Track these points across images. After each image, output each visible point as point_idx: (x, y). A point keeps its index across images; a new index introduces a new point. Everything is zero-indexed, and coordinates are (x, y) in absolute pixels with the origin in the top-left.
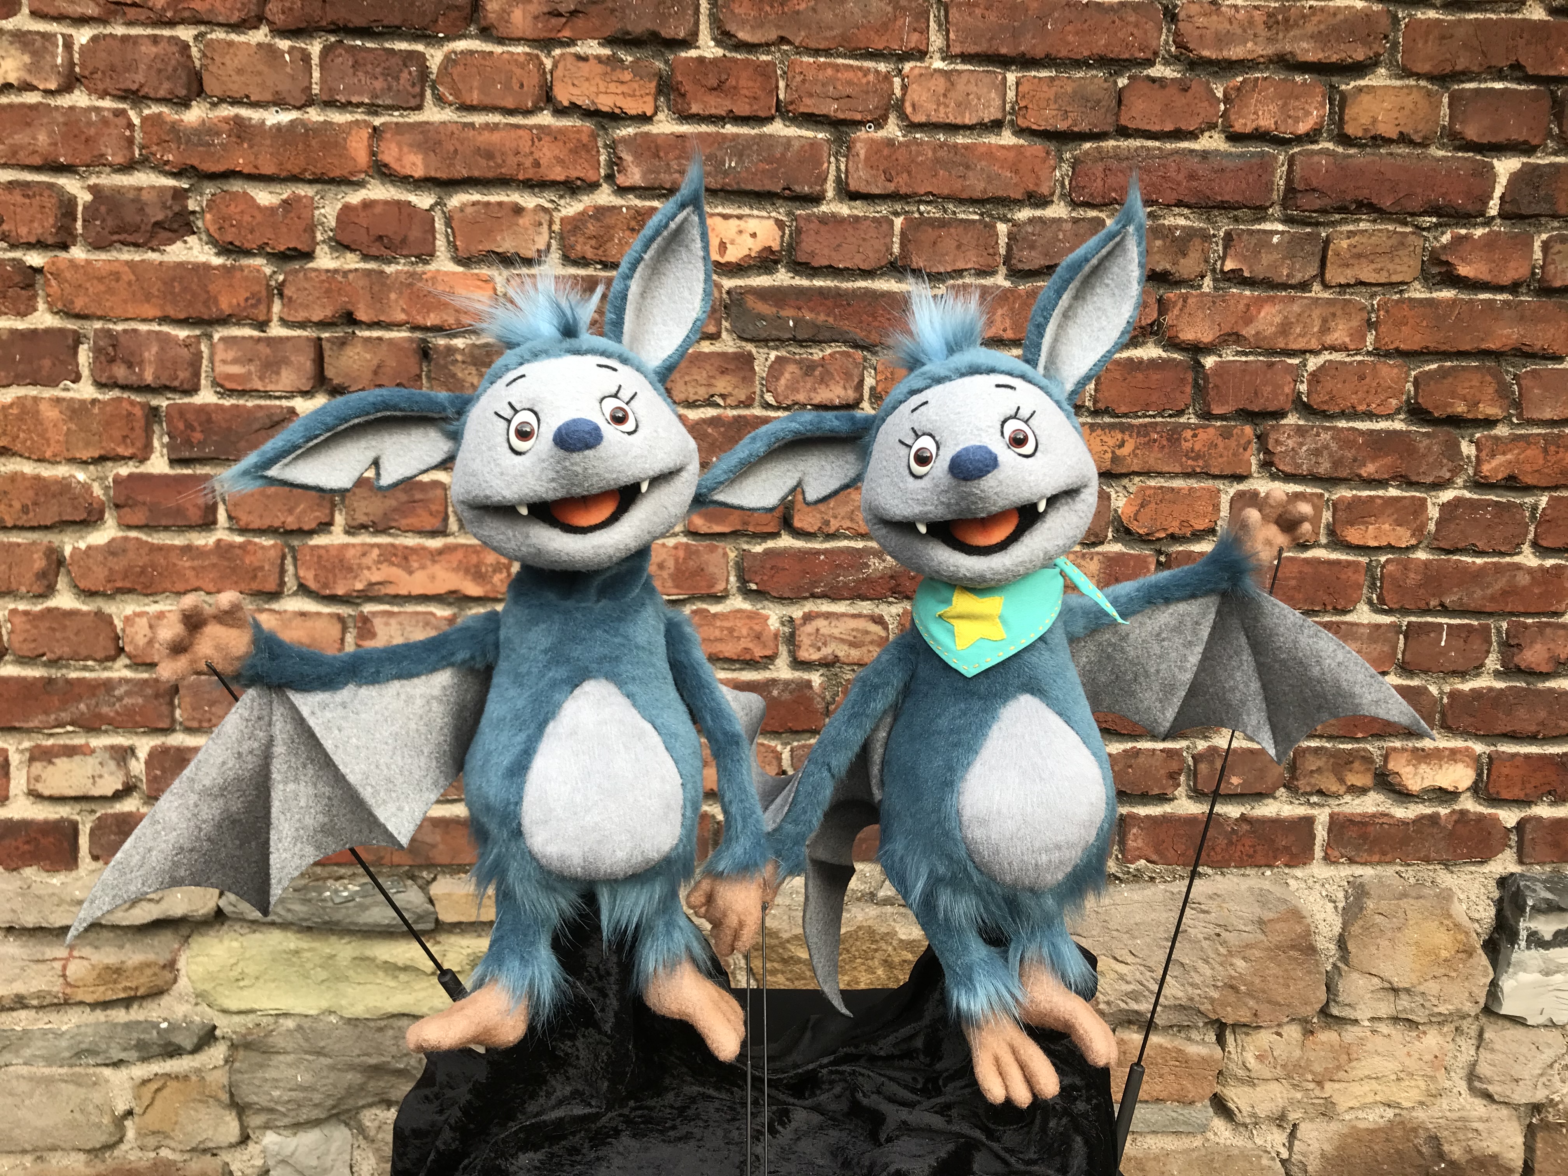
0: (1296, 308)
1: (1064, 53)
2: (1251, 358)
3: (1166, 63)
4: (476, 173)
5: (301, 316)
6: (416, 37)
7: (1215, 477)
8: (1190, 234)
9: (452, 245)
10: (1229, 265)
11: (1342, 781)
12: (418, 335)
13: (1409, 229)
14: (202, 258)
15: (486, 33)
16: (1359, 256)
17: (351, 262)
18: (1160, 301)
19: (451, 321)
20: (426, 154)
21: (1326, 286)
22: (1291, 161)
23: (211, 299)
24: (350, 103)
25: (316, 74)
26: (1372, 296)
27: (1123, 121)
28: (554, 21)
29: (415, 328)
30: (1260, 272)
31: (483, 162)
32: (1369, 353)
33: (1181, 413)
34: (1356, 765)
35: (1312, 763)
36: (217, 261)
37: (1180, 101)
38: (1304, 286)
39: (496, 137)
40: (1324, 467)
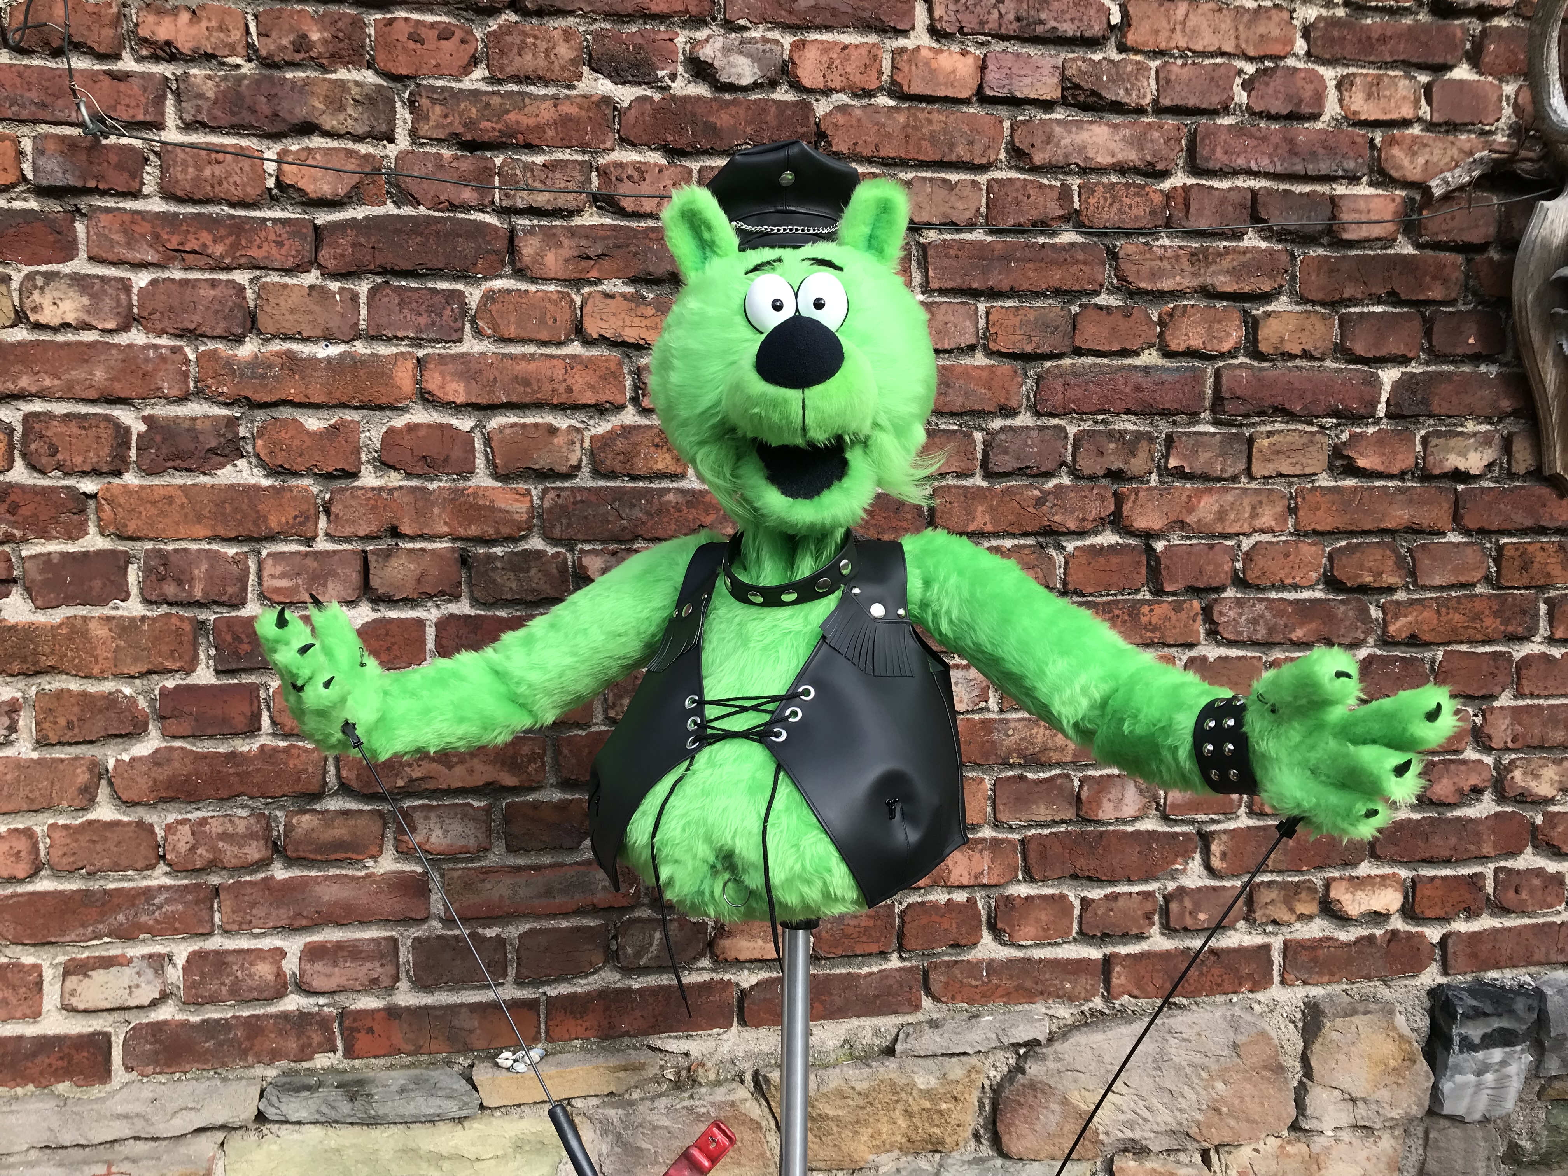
0: (1230, 497)
1: (1025, 287)
2: (1194, 542)
3: (1110, 292)
4: (514, 399)
5: (348, 531)
6: (456, 278)
7: (1170, 646)
8: (1138, 436)
9: (491, 463)
10: (1172, 463)
11: (1292, 910)
12: (459, 544)
13: (1315, 429)
14: (252, 481)
15: (520, 273)
16: (1278, 452)
17: (395, 479)
18: (1115, 494)
19: (491, 531)
20: (468, 382)
21: (1251, 477)
22: (1218, 373)
23: (261, 518)
24: (396, 337)
25: (364, 312)
26: (1290, 484)
27: (1078, 343)
28: (584, 264)
29: (455, 539)
30: (1199, 468)
31: (521, 389)
32: (1291, 534)
33: (1138, 591)
34: (1304, 895)
35: (1265, 896)
36: (266, 482)
37: (1124, 325)
38: (1234, 479)
39: (532, 366)
40: (1261, 634)
